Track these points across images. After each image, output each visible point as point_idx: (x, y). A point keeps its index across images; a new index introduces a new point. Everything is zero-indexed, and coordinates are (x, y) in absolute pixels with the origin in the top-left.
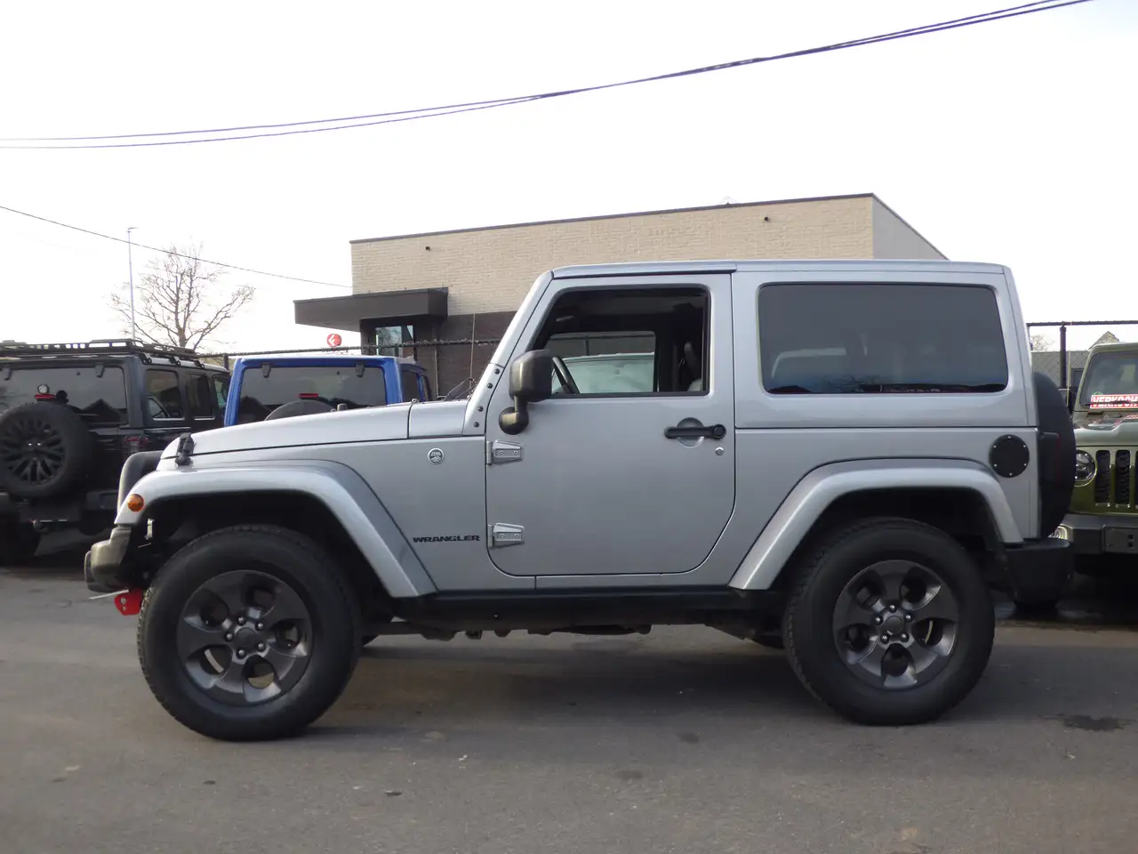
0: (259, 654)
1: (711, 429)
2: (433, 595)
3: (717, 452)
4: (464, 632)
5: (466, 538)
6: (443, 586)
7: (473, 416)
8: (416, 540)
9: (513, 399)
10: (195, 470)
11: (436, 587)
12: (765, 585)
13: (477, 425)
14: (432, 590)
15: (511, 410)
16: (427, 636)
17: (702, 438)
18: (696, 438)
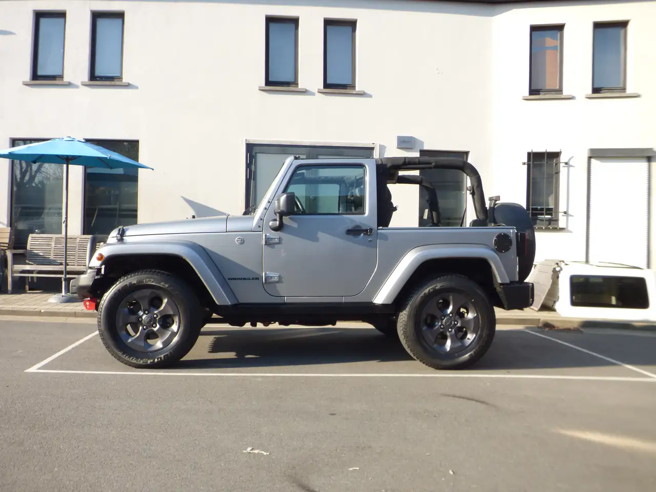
0: (153, 329)
1: (367, 230)
2: (236, 304)
3: (369, 241)
4: (250, 323)
5: (253, 279)
6: (241, 301)
7: (258, 222)
8: (229, 279)
9: (276, 215)
10: (125, 243)
11: (238, 300)
12: (390, 302)
13: (259, 227)
14: (237, 302)
15: (275, 220)
16: (232, 324)
17: (362, 234)
18: (360, 235)
